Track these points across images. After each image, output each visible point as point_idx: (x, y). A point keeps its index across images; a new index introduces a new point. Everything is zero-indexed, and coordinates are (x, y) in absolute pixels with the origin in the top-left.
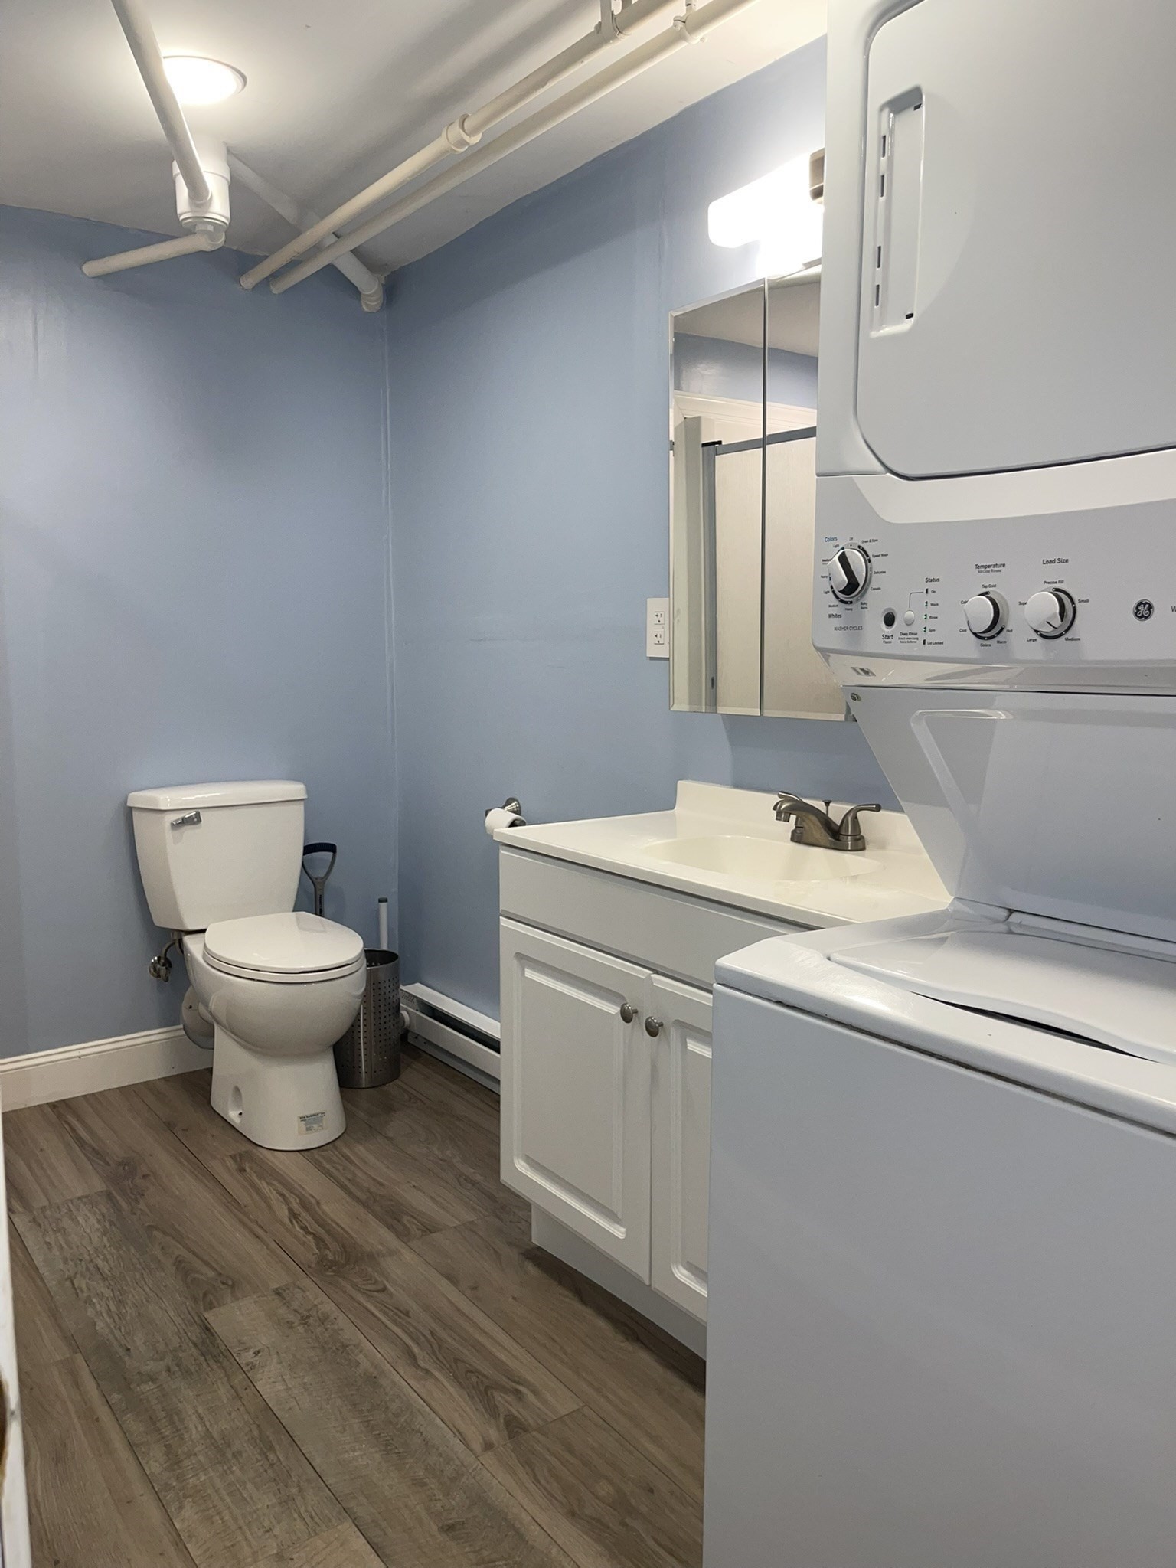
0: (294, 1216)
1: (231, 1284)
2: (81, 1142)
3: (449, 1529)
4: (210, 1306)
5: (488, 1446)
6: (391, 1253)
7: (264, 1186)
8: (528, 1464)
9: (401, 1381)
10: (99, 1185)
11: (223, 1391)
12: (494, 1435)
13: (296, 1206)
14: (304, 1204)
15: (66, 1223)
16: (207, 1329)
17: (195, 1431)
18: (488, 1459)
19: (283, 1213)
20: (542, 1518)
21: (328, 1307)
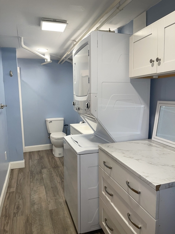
0: (54, 163)
1: (45, 168)
2: (39, 154)
3: (52, 188)
4: (42, 169)
5: (59, 182)
6: (61, 167)
7: (53, 160)
8: (62, 184)
9: (55, 177)
10: (38, 158)
11: (40, 176)
12: (60, 182)
13: (55, 162)
14: (56, 162)
15: (34, 161)
16: (41, 171)
17: (36, 178)
18: (59, 184)
19: (53, 162)
20: (60, 188)
21: (53, 171)
